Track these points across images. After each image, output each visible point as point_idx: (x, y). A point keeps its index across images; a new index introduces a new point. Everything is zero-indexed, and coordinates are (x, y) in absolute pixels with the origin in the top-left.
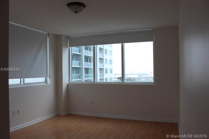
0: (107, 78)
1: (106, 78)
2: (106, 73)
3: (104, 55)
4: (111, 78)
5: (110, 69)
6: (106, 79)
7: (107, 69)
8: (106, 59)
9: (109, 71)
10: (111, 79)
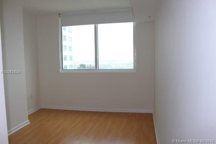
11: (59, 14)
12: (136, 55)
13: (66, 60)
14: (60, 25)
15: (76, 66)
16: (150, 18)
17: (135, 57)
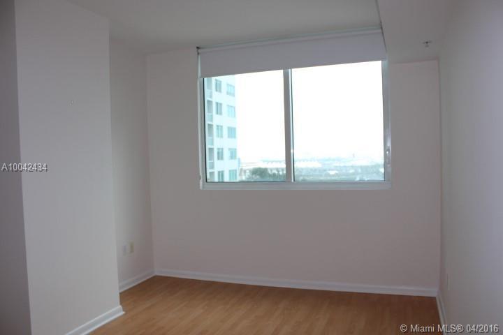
0: (223, 172)
1: (219, 172)
2: (218, 159)
3: (212, 116)
4: (233, 171)
5: (230, 149)
6: (221, 174)
7: (222, 149)
8: (218, 126)
9: (226, 154)
10: (233, 173)
11: (198, 48)
12: (389, 144)
13: (222, 158)
14: (199, 74)
15: (245, 172)
16: (427, 46)
17: (389, 150)
